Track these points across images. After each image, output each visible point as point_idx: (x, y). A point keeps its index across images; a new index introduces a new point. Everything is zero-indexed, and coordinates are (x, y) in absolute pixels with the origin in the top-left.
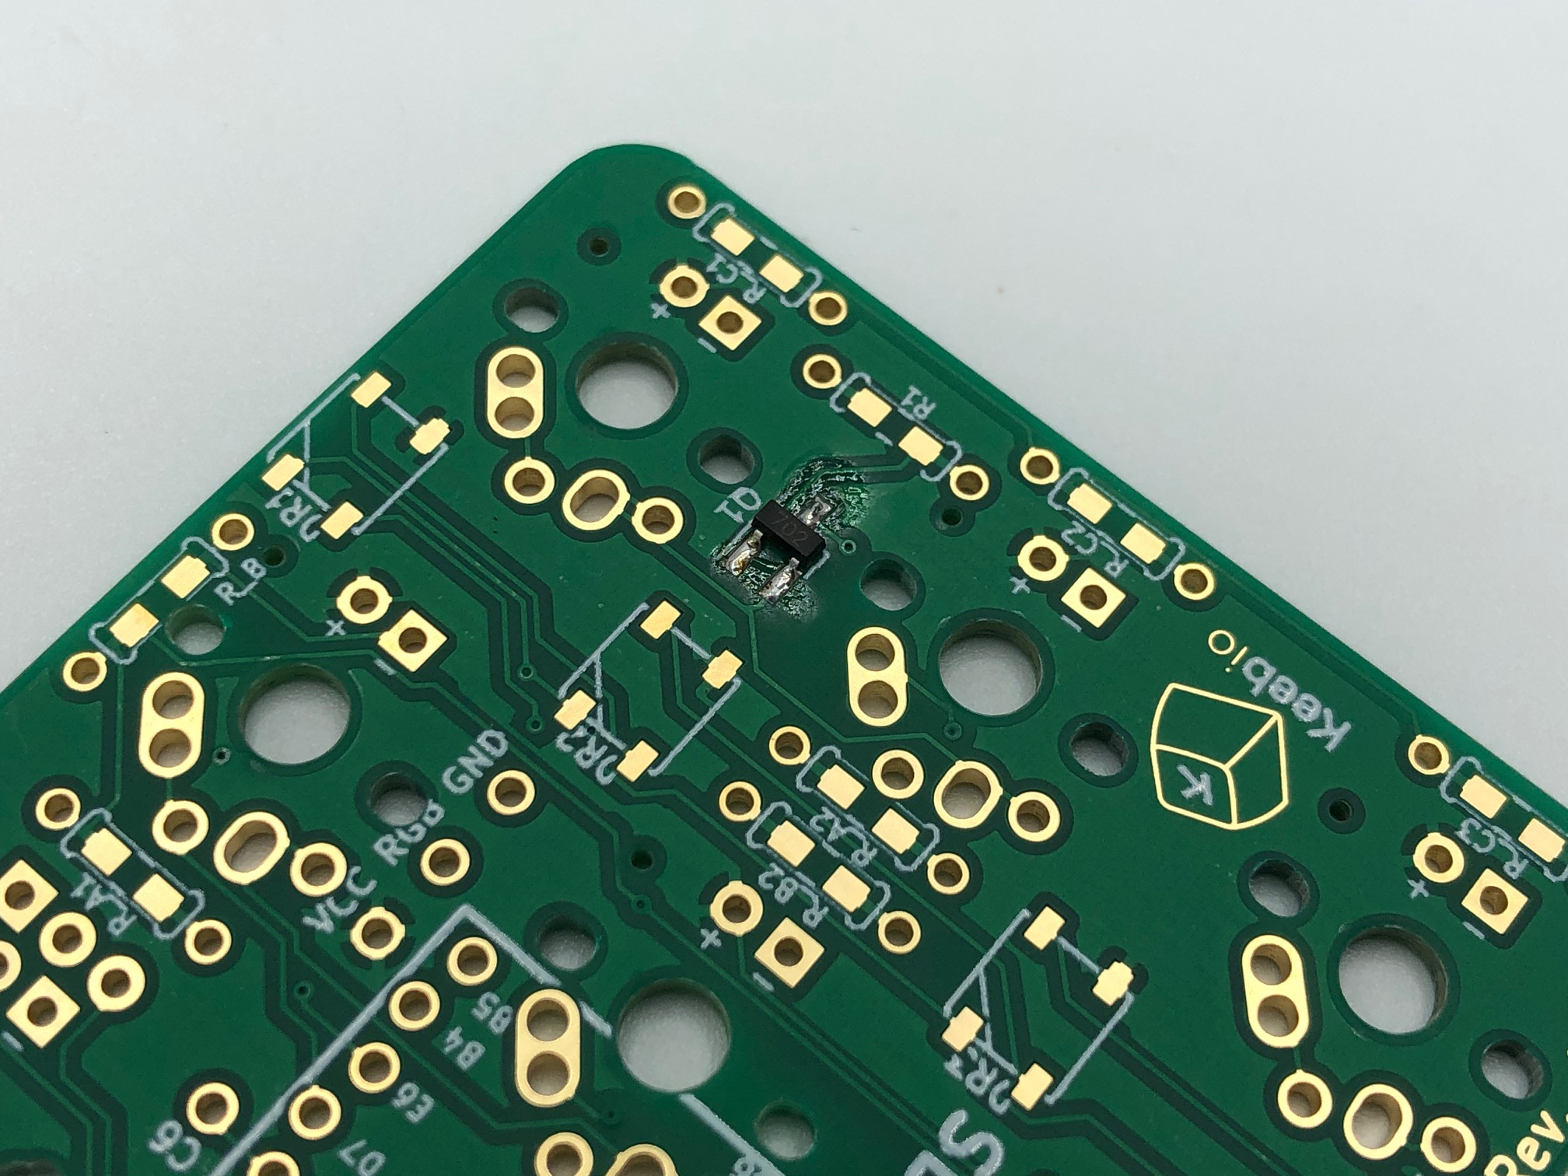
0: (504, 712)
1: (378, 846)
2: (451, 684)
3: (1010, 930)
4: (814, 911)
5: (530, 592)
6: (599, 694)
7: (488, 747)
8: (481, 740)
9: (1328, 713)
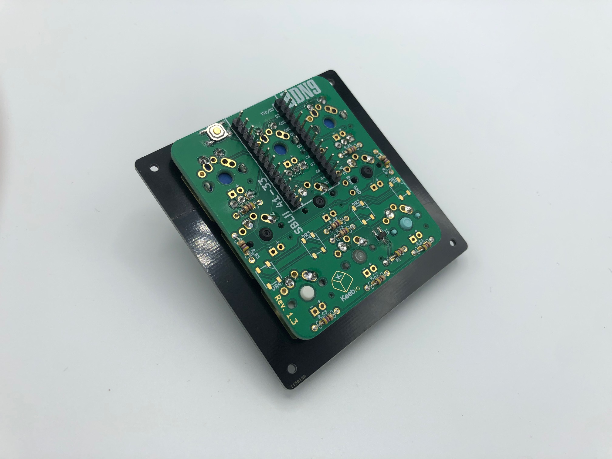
0: (363, 195)
1: (349, 176)
2: (368, 190)
3: (324, 245)
4: (331, 222)
5: (378, 203)
6: (364, 206)
7: (359, 192)
8: (360, 191)
9: (346, 299)
